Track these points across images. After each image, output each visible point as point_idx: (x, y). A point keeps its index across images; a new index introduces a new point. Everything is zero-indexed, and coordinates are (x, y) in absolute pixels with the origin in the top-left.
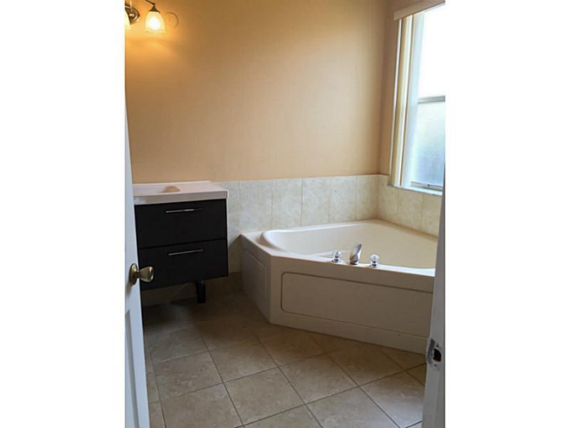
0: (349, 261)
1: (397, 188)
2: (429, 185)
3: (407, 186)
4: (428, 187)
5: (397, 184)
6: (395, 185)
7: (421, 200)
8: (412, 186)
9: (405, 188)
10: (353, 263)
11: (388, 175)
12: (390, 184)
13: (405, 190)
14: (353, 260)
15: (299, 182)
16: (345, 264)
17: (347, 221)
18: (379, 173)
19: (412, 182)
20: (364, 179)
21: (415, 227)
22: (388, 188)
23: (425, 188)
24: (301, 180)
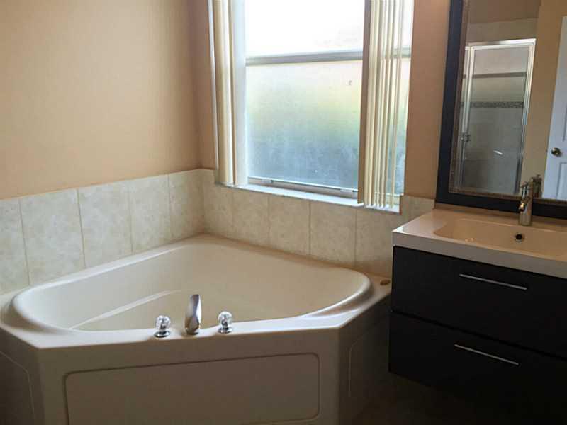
0: (184, 330)
1: (229, 187)
2: (272, 181)
3: (244, 184)
4: (272, 184)
5: (229, 181)
6: (228, 185)
7: (266, 204)
8: (250, 183)
9: (241, 187)
10: (192, 332)
11: (213, 168)
12: (219, 181)
13: (242, 190)
14: (191, 326)
15: (72, 195)
16: (179, 337)
17: (156, 247)
18: (199, 166)
19: (249, 178)
20: (179, 178)
21: (261, 242)
22: (216, 189)
23: (267, 185)
24: (75, 190)
